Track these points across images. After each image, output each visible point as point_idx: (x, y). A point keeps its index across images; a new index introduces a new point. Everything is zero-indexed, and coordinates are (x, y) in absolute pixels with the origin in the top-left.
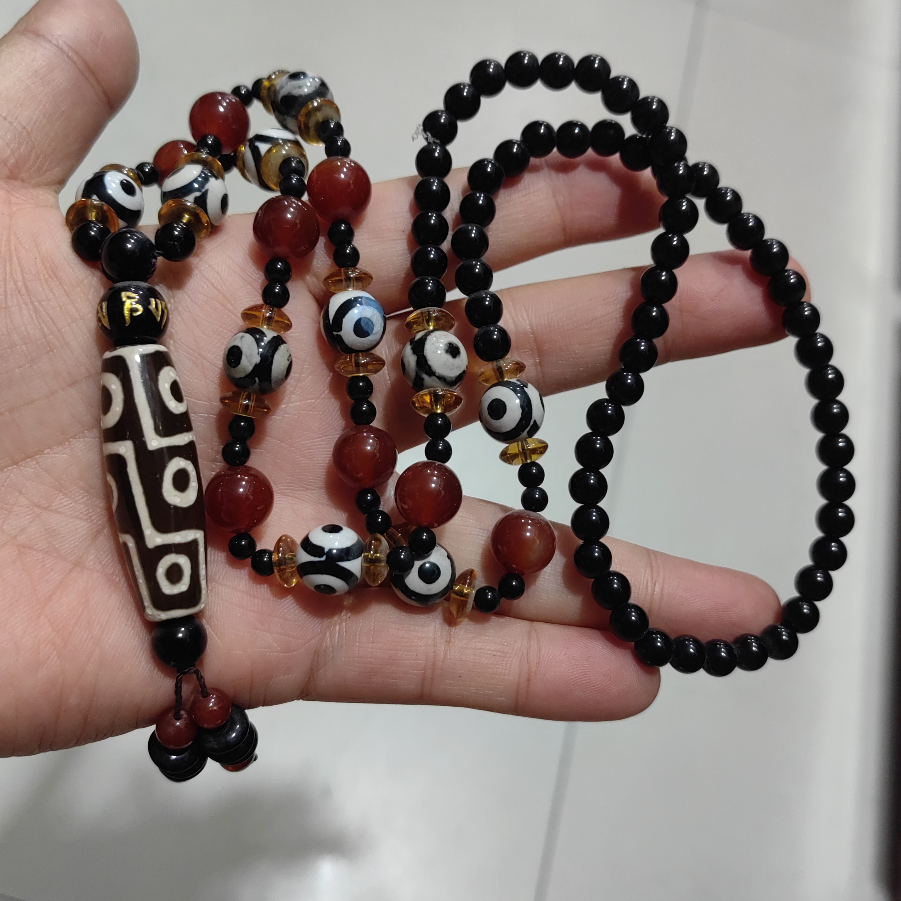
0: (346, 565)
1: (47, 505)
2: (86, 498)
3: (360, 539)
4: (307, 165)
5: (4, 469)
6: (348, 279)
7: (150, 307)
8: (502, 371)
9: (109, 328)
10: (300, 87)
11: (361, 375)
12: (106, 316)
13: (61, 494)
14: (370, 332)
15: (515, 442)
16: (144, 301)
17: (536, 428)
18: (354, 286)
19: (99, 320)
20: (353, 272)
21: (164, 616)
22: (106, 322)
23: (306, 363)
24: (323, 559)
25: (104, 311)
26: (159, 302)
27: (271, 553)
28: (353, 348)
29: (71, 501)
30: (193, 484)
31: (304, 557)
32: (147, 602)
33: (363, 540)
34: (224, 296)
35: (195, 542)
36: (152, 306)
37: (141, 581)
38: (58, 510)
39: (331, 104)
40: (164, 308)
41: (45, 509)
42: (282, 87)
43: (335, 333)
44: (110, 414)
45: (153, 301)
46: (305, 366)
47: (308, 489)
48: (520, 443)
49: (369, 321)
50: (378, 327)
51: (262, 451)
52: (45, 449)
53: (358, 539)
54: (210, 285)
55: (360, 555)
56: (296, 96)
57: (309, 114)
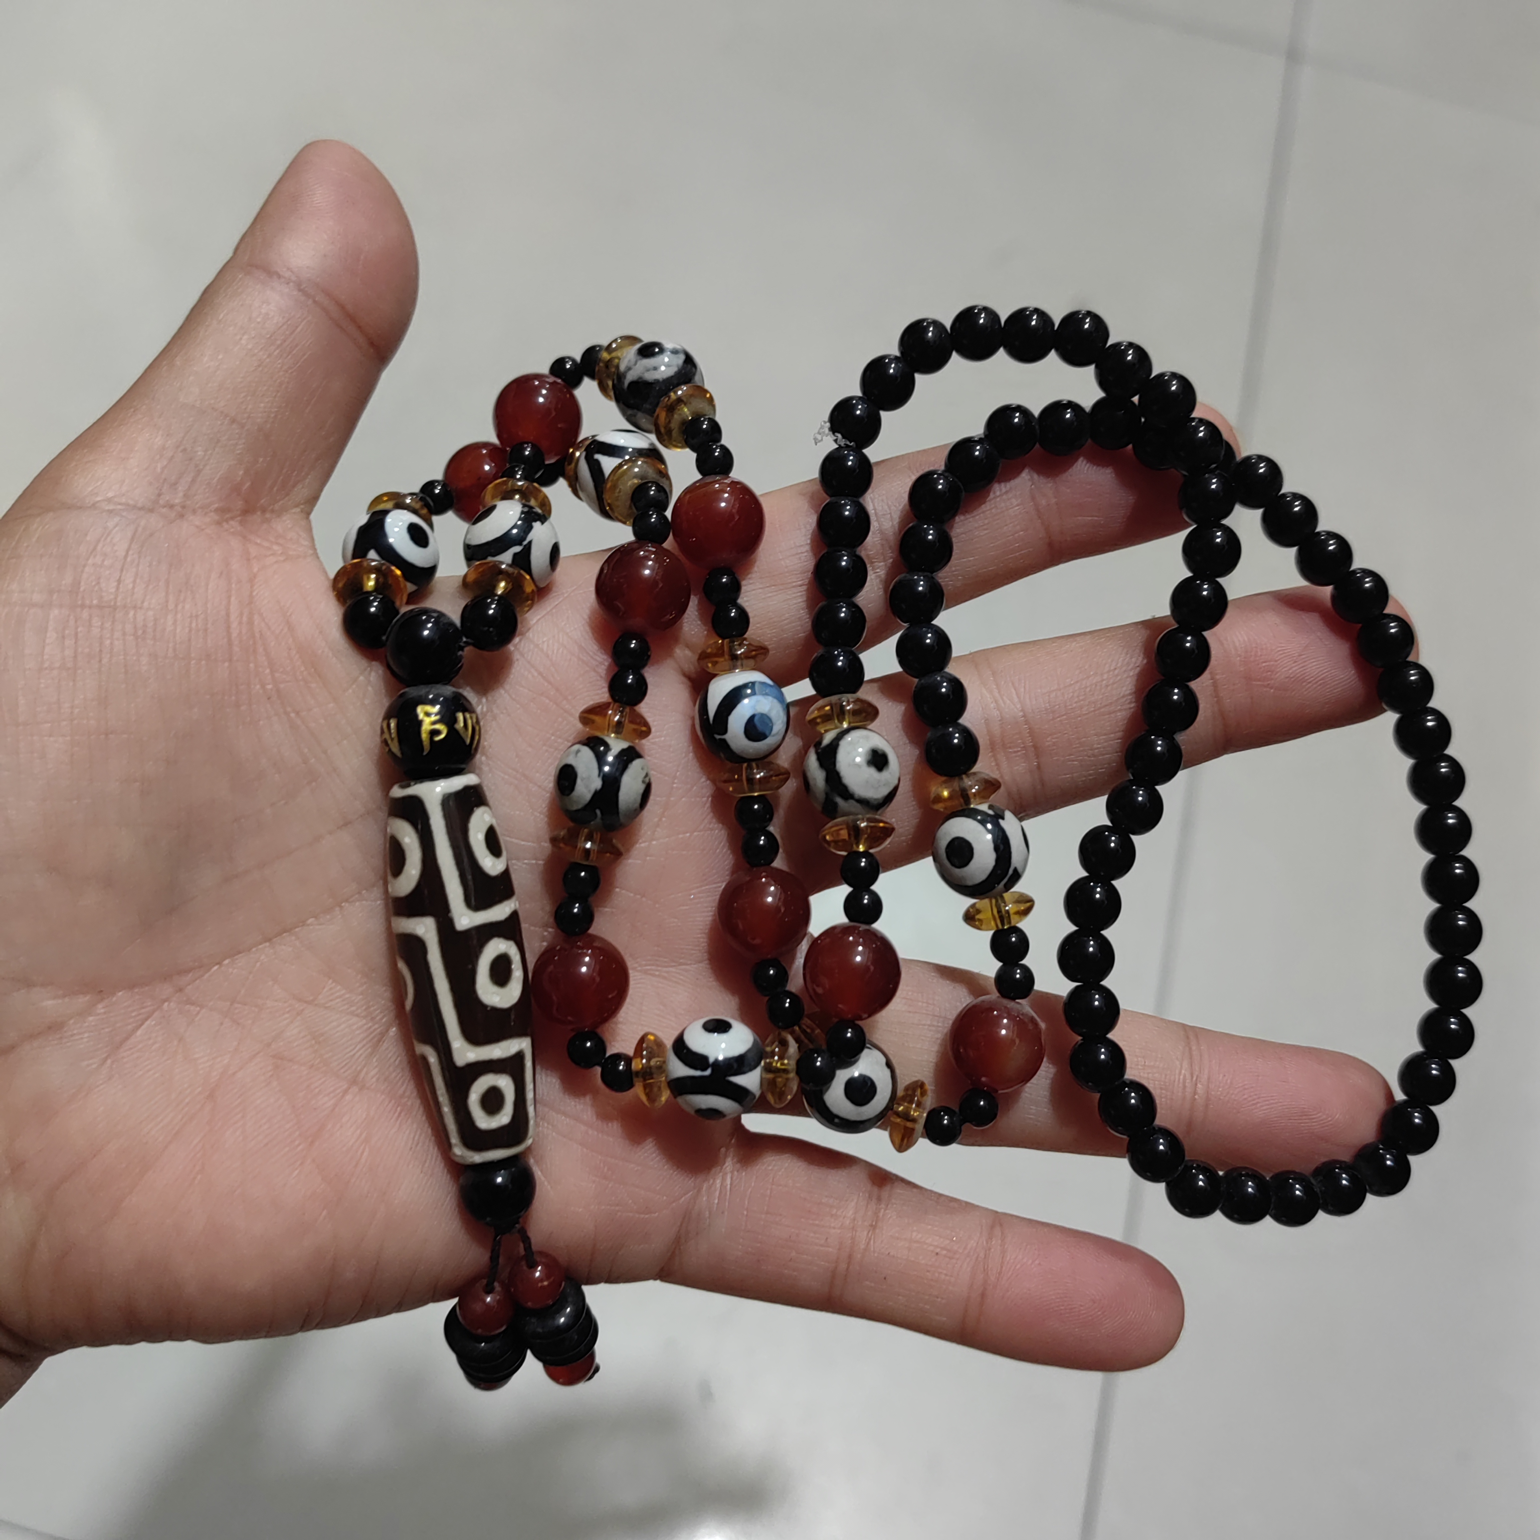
0: (740, 1080)
1: (311, 998)
2: (365, 987)
3: (758, 1039)
4: (671, 491)
5: (251, 949)
6: (734, 658)
7: (457, 726)
8: (967, 795)
9: (399, 754)
10: (655, 369)
11: (756, 794)
12: (396, 740)
13: (330, 981)
14: (767, 733)
15: (987, 897)
16: (448, 718)
17: (1016, 876)
18: (742, 665)
19: (385, 742)
20: (741, 645)
21: (478, 1158)
22: (395, 748)
23: (676, 781)
24: (708, 1072)
25: (392, 731)
26: (468, 716)
27: (628, 1060)
28: (744, 756)
29: (344, 992)
30: (517, 973)
31: (679, 1069)
32: (455, 1139)
33: (761, 1041)
34: (557, 690)
35: (520, 1056)
36: (459, 724)
37: (446, 1109)
38: (327, 1005)
39: (702, 391)
40: (475, 725)
41: (309, 1003)
42: (629, 369)
43: (718, 737)
44: (402, 878)
45: (460, 716)
46: (675, 785)
47: (681, 964)
48: (994, 901)
49: (766, 719)
50: (779, 725)
51: (614, 910)
52: (308, 919)
53: (755, 1041)
54: (536, 674)
55: (758, 1064)
56: (650, 381)
57: (671, 408)
